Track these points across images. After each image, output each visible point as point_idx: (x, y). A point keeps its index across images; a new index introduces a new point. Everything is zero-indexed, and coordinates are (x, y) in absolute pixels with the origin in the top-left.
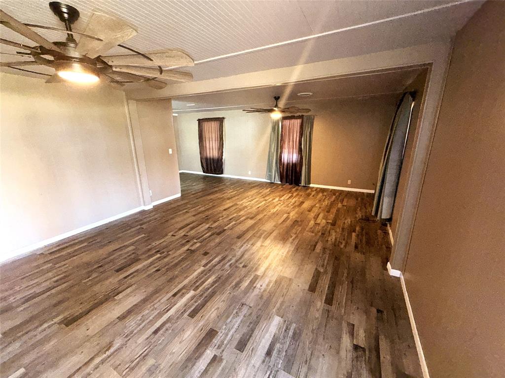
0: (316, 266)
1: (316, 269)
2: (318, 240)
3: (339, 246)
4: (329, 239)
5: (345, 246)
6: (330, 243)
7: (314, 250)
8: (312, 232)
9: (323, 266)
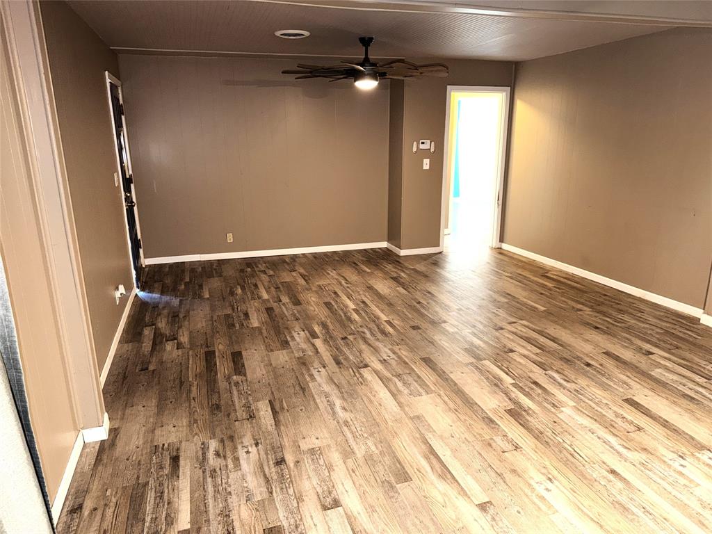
0: (249, 379)
1: (245, 375)
2: (279, 434)
3: (222, 441)
4: (253, 450)
5: (204, 448)
6: (248, 440)
7: (271, 403)
8: (312, 451)
9: (237, 384)
